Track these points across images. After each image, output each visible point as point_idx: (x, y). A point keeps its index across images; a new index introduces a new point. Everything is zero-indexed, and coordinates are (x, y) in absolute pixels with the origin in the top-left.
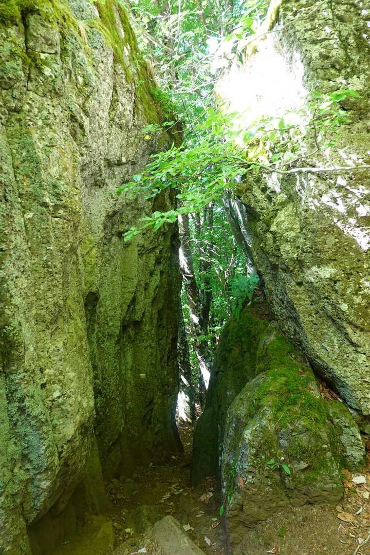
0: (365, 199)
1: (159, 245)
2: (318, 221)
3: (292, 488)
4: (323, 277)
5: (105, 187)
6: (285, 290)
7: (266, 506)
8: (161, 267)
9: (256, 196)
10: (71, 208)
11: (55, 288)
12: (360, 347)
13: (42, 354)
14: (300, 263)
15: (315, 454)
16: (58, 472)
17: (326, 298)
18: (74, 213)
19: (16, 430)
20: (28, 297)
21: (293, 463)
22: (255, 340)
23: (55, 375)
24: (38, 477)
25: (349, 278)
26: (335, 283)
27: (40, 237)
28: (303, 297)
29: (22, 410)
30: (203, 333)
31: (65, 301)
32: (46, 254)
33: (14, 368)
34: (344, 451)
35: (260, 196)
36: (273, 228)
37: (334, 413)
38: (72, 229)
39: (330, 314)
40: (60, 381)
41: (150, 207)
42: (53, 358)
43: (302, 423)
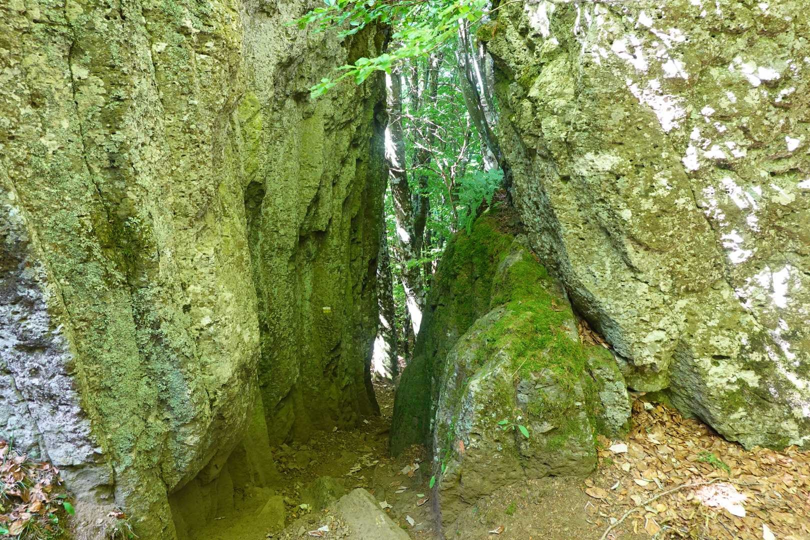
0: (677, 50)
1: (356, 118)
2: (602, 83)
3: (530, 456)
4: (600, 170)
5: (276, 15)
6: (543, 187)
7: (492, 477)
8: (357, 153)
9: (511, 42)
10: (225, 39)
11: (202, 166)
12: (642, 272)
13: (184, 263)
14: (569, 146)
15: (564, 414)
16: (210, 426)
17: (602, 200)
18: (230, 49)
19: (149, 367)
20: (162, 177)
21: (533, 423)
22: (492, 261)
23: (203, 294)
24: (183, 429)
25: (638, 172)
26: (618, 178)
27: (177, 83)
28: (568, 199)
29: (156, 339)
30: (414, 256)
31: (217, 186)
32: (187, 111)
33: (143, 279)
34: (603, 412)
35: (518, 42)
36: (533, 92)
37: (596, 362)
38: (228, 75)
39: (604, 224)
40: (210, 302)
41: (345, 57)
42: (200, 270)
43: (552, 372)
